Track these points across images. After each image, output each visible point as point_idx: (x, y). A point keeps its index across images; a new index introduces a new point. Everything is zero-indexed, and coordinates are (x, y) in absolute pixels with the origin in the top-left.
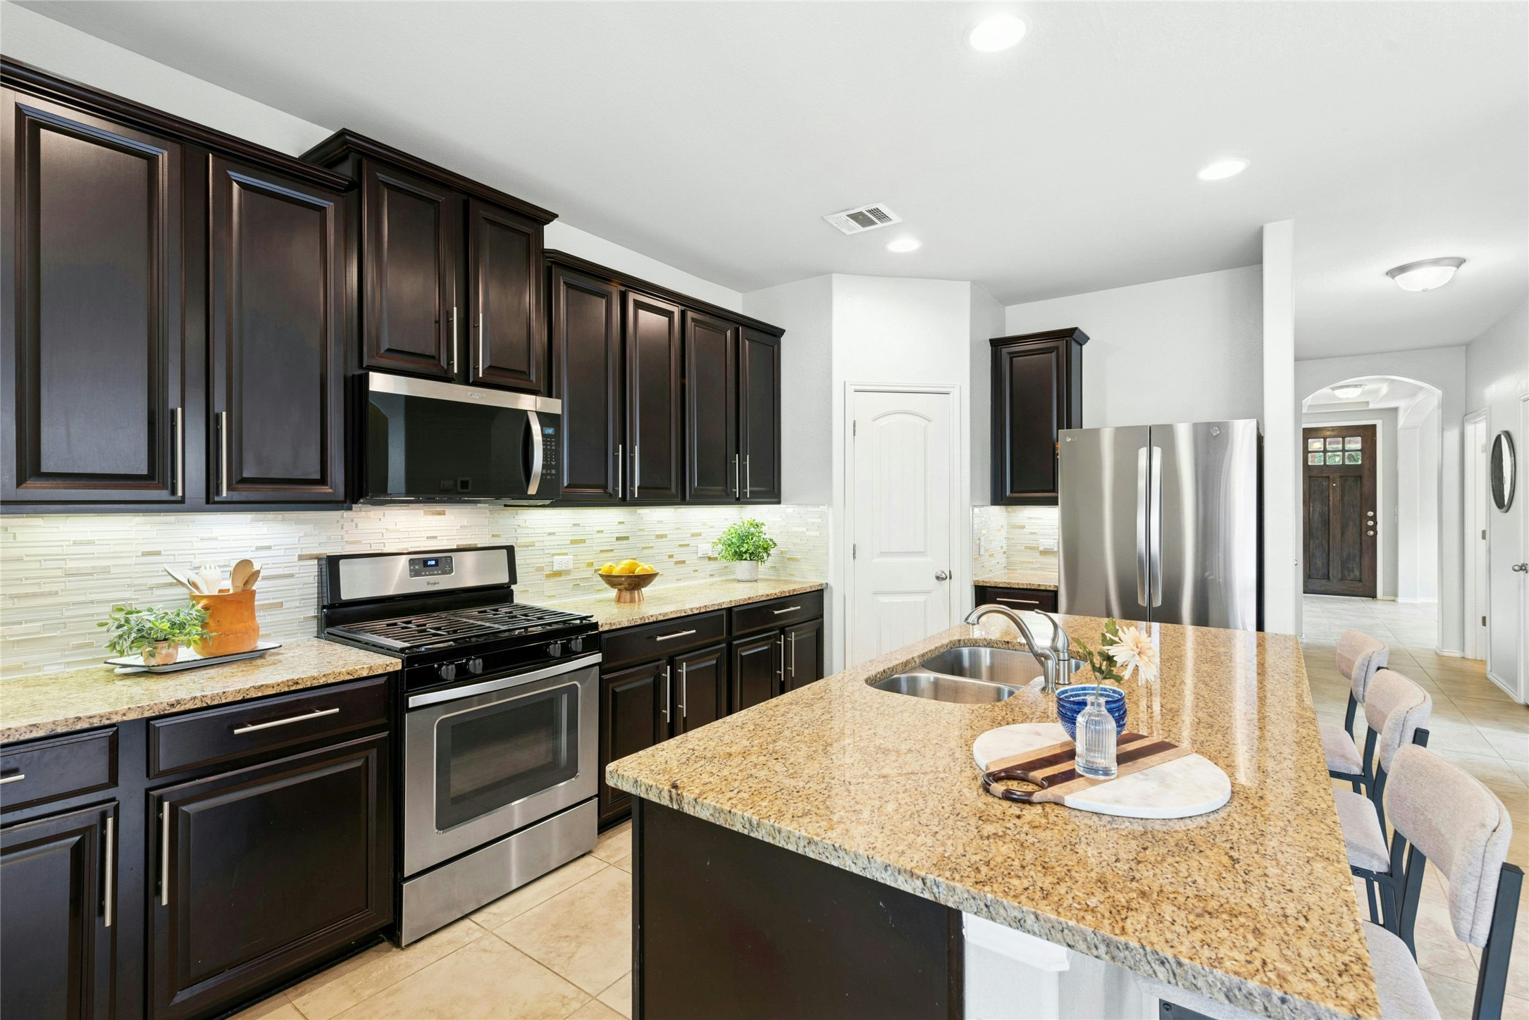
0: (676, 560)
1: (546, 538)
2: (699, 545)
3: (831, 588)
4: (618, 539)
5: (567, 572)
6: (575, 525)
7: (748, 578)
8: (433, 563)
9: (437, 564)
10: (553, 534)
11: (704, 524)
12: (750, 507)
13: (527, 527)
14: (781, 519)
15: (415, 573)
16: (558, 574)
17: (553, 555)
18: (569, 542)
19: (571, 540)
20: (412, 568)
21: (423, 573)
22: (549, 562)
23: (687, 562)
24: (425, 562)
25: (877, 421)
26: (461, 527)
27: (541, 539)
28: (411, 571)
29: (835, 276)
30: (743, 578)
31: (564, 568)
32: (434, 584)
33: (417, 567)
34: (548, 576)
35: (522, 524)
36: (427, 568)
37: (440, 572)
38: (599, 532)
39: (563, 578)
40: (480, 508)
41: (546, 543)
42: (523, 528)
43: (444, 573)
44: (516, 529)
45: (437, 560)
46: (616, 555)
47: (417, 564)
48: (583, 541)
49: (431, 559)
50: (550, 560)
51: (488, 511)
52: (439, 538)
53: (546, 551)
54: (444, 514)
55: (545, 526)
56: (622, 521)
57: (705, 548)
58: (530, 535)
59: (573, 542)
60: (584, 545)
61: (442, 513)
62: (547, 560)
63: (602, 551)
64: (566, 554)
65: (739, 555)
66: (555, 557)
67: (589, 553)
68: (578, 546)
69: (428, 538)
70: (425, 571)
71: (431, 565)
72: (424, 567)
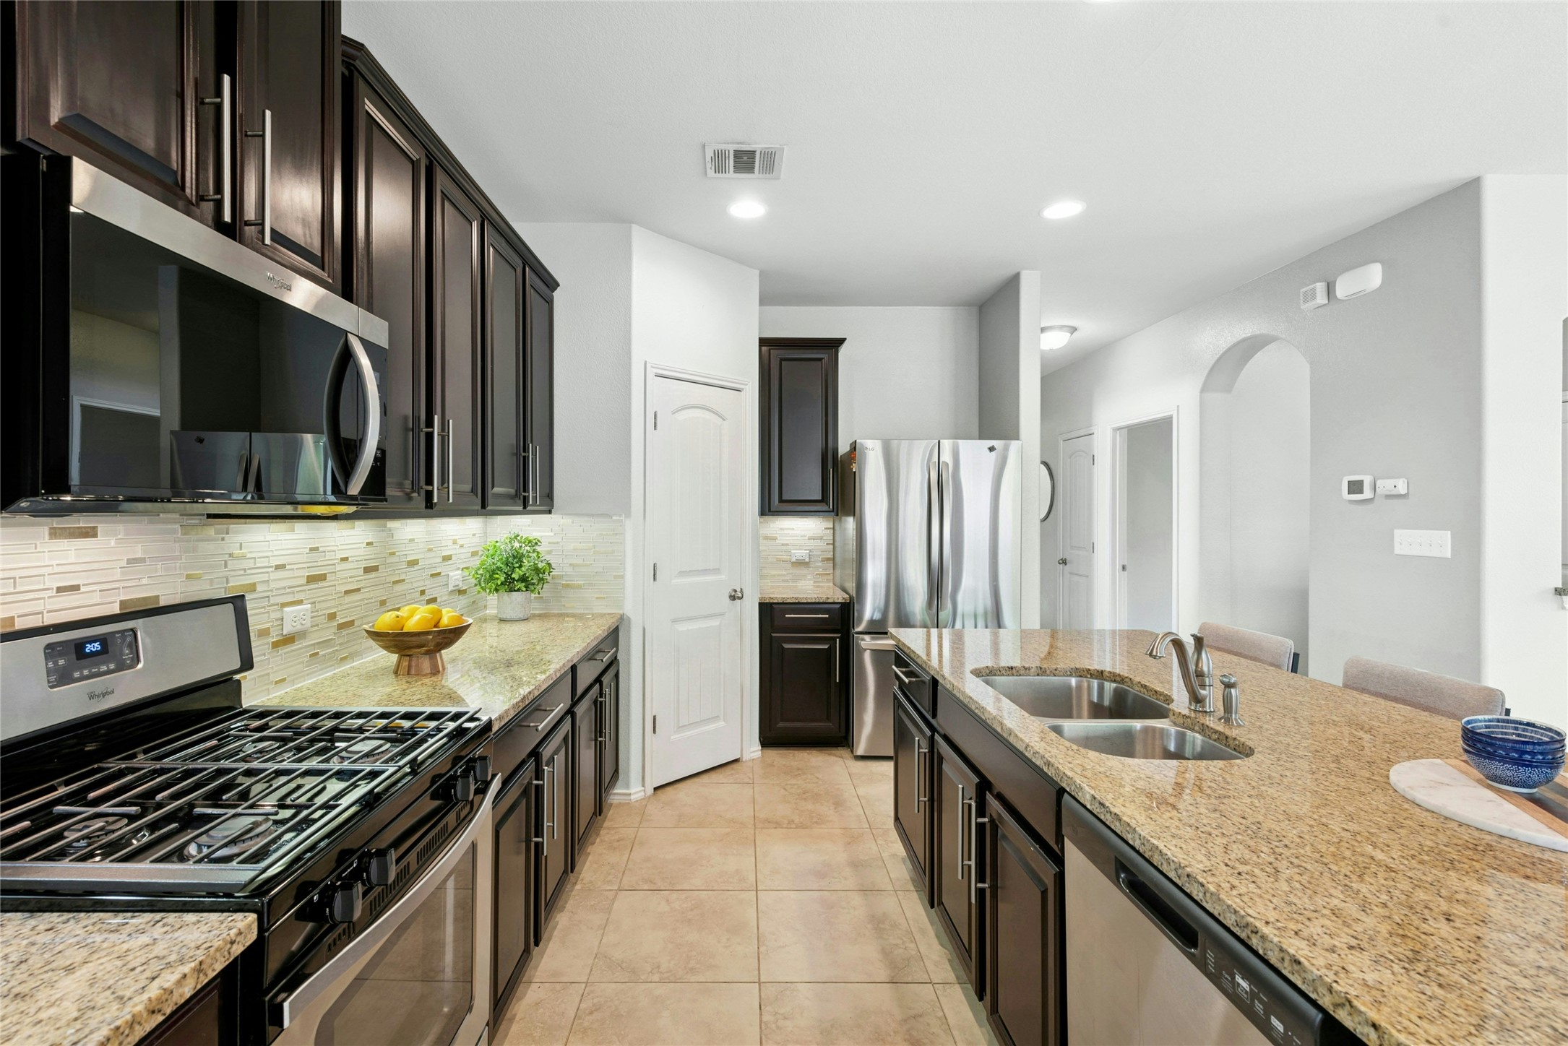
0: (428, 598)
1: (273, 576)
2: (451, 574)
3: (629, 619)
4: (366, 570)
5: (302, 634)
6: (312, 550)
7: (521, 616)
8: (96, 647)
9: (105, 650)
10: (282, 568)
11: (455, 542)
12: (499, 519)
13: (244, 557)
14: (552, 534)
15: (61, 678)
16: (289, 640)
17: (284, 605)
18: (304, 581)
19: (308, 577)
20: (51, 665)
21: (77, 675)
22: (277, 620)
23: (439, 600)
24: (79, 646)
25: (677, 415)
26: (129, 561)
27: (265, 577)
28: (49, 672)
29: (635, 227)
30: (514, 616)
31: (299, 627)
32: (104, 695)
33: (61, 662)
34: (276, 645)
35: (237, 552)
36: (84, 662)
37: (112, 666)
38: (342, 560)
39: (296, 646)
40: (165, 522)
41: (272, 585)
42: (239, 558)
43: (121, 667)
44: (226, 562)
45: (103, 640)
46: (367, 596)
47: (61, 655)
48: (323, 577)
49: (91, 640)
50: (278, 615)
51: (177, 526)
52: (83, 589)
53: (272, 601)
54: (95, 535)
55: (270, 554)
56: (370, 541)
57: (455, 576)
58: (248, 572)
59: (312, 579)
60: (324, 584)
61: (91, 533)
62: (273, 616)
63: (347, 592)
64: (300, 602)
65: (509, 585)
66: (286, 609)
67: (330, 597)
68: (316, 586)
69: (59, 590)
70: (81, 669)
71: (93, 654)
72: (78, 659)
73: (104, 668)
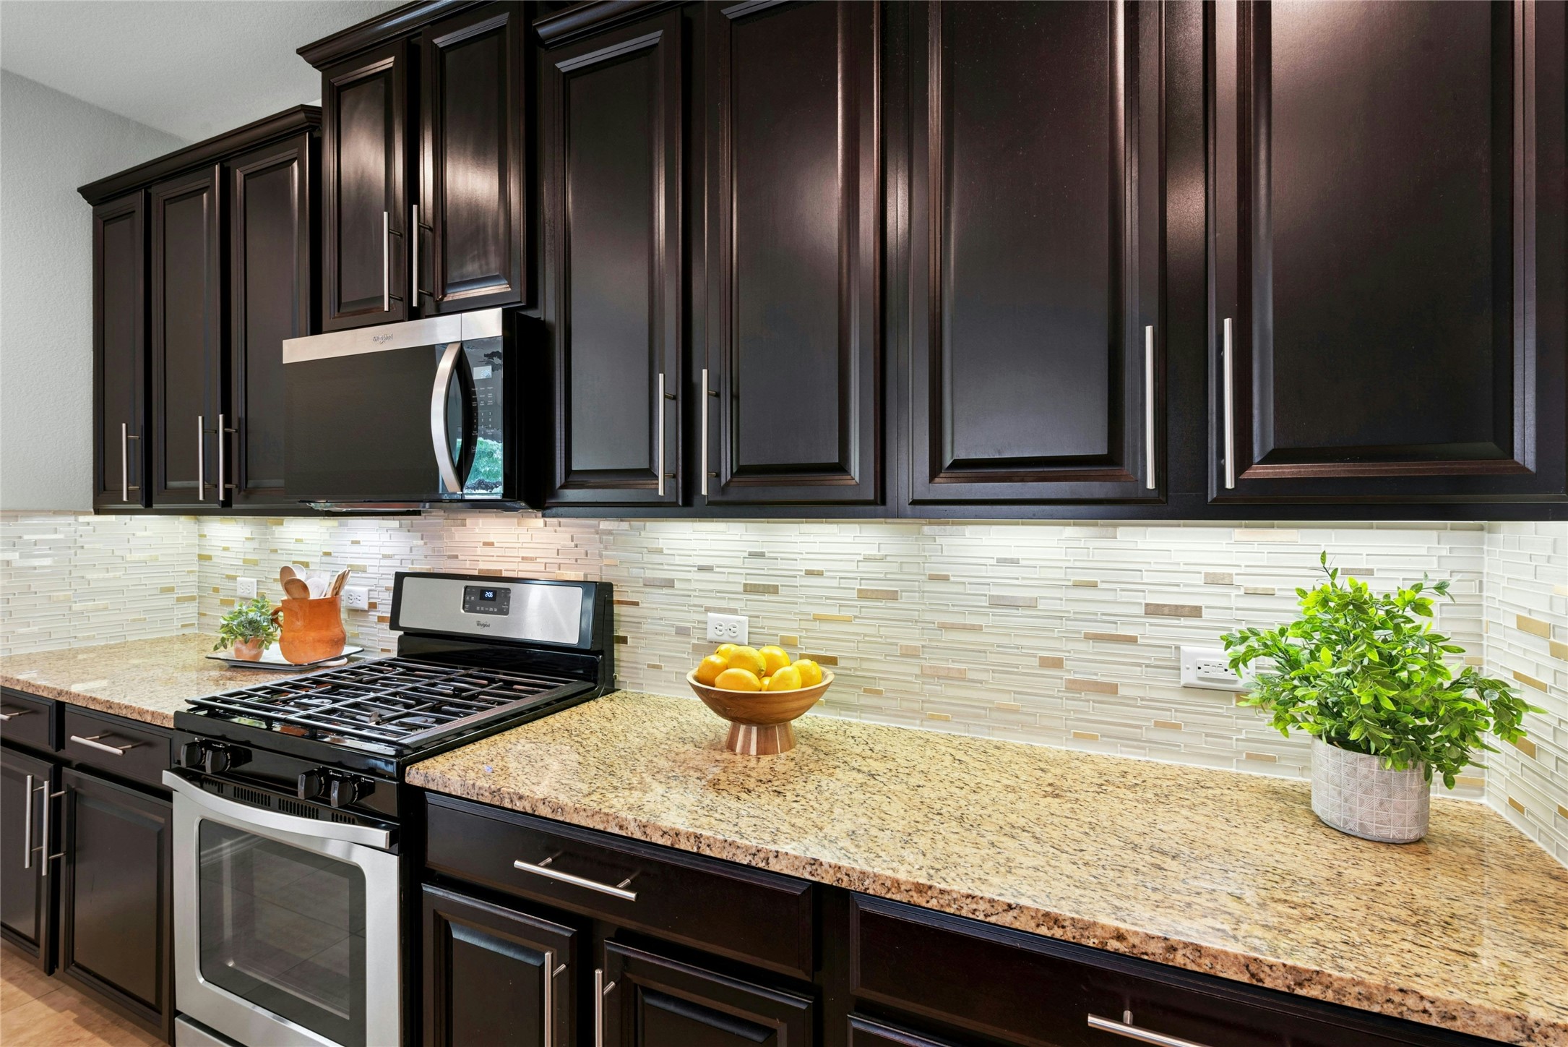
1: (694, 574)
4: (863, 594)
6: (755, 554)
8: (491, 595)
9: (494, 598)
10: (708, 569)
11: (1215, 581)
13: (660, 552)
15: (469, 606)
17: (708, 610)
18: (741, 589)
19: (745, 585)
20: (466, 599)
21: (476, 608)
22: (701, 622)
26: (562, 546)
27: (687, 576)
28: (464, 603)
32: (485, 626)
33: (473, 598)
36: (483, 602)
37: (495, 610)
38: (810, 573)
41: (693, 583)
42: (655, 553)
43: (499, 612)
44: (643, 554)
45: (495, 591)
47: (472, 594)
48: (774, 590)
49: (489, 590)
50: (701, 617)
52: (535, 560)
53: (694, 601)
55: (692, 553)
58: (666, 567)
59: (750, 589)
60: (773, 598)
62: (695, 616)
64: (734, 612)
66: (710, 613)
68: (760, 598)
69: (523, 558)
70: (480, 606)
71: (488, 599)
72: (481, 599)
73: (491, 609)
